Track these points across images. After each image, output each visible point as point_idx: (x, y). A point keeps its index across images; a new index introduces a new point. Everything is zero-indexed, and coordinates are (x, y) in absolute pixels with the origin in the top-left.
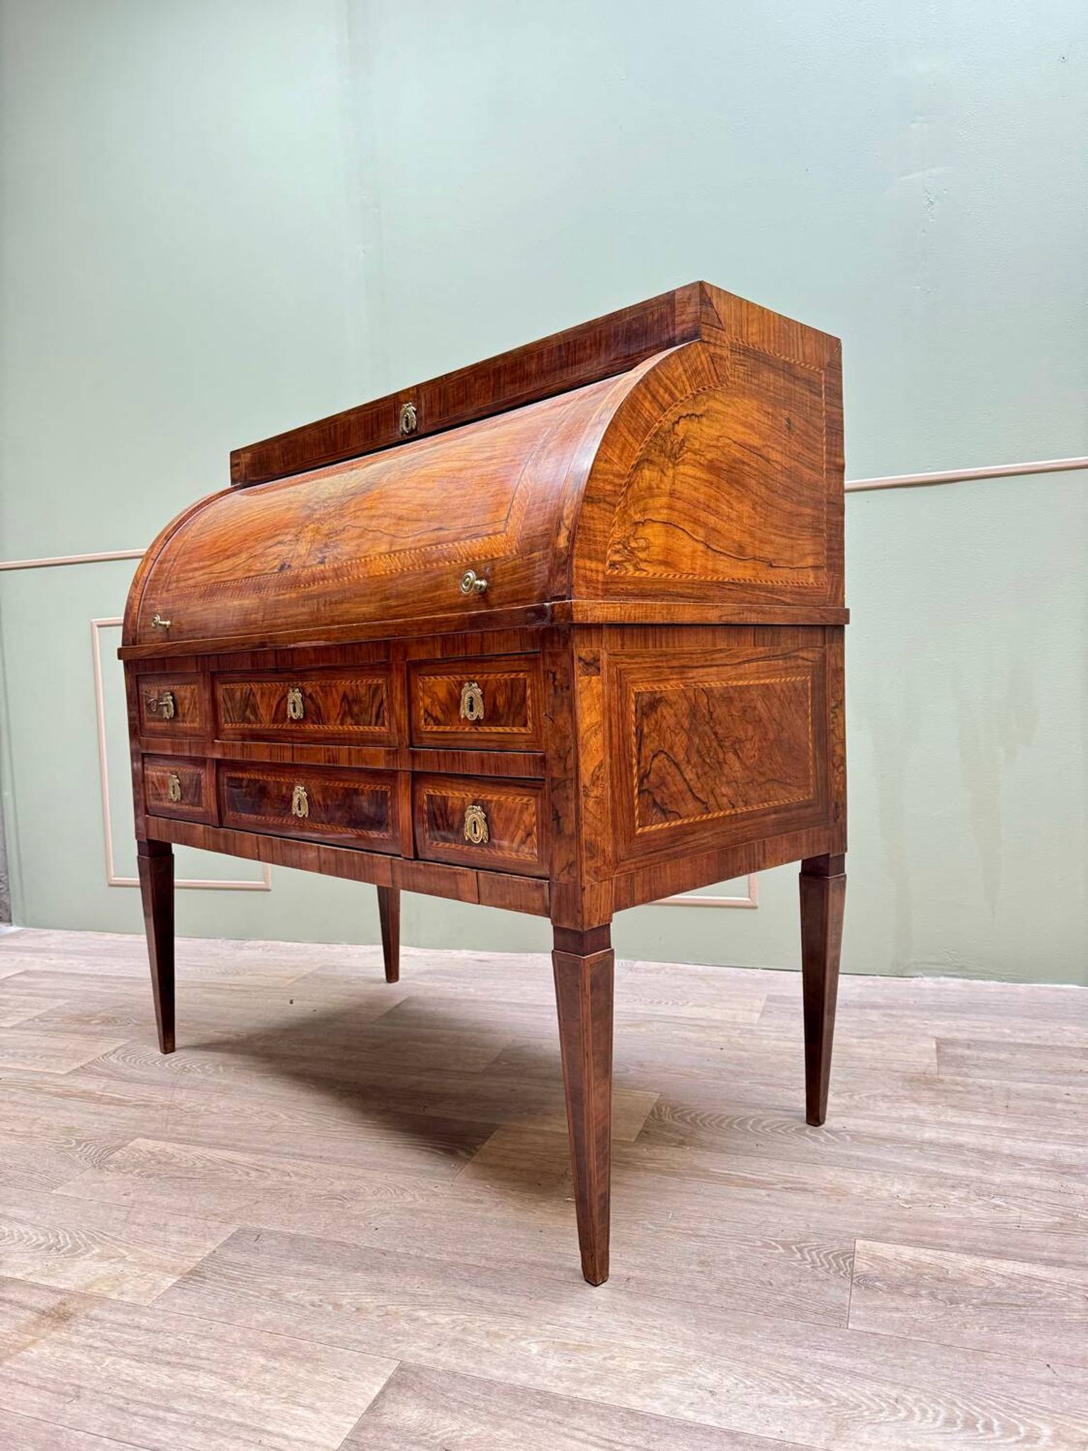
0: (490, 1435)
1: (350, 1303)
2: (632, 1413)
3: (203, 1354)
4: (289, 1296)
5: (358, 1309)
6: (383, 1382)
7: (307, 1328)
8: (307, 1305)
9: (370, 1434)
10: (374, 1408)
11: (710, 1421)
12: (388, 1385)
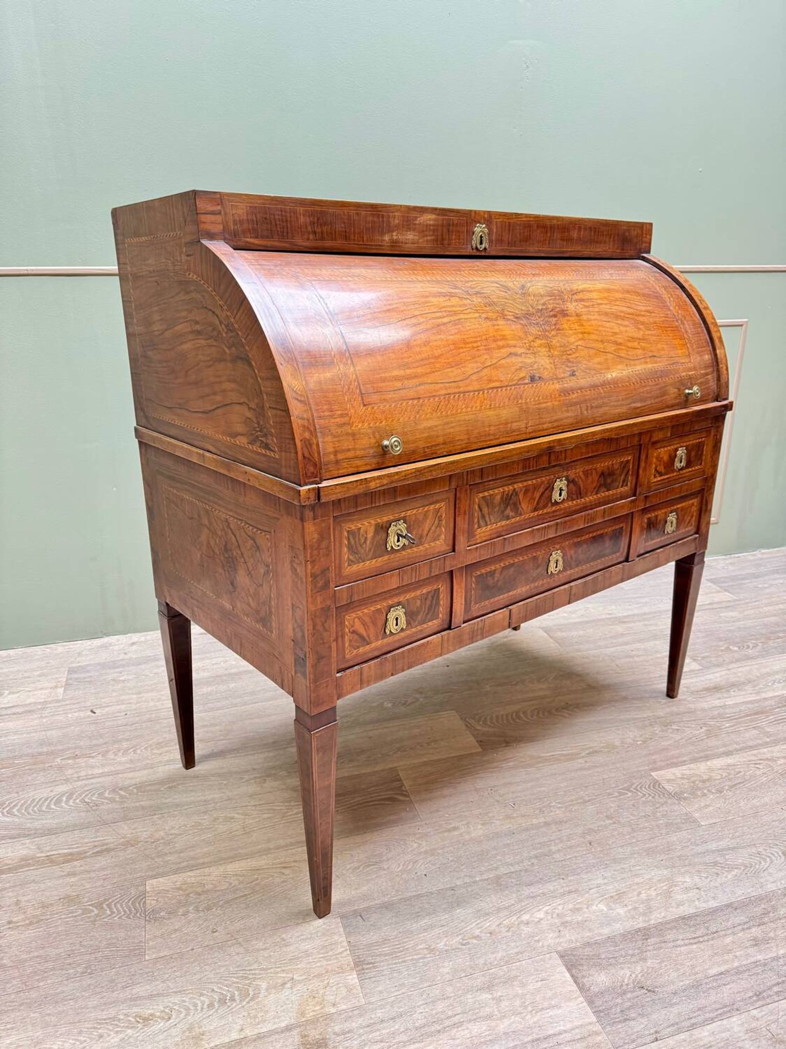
0: (648, 967)
1: (481, 932)
2: (683, 918)
3: (450, 1013)
4: (441, 945)
5: (490, 933)
6: (564, 969)
7: (482, 961)
8: (460, 946)
9: (598, 1002)
10: (582, 988)
11: (713, 904)
12: (569, 970)
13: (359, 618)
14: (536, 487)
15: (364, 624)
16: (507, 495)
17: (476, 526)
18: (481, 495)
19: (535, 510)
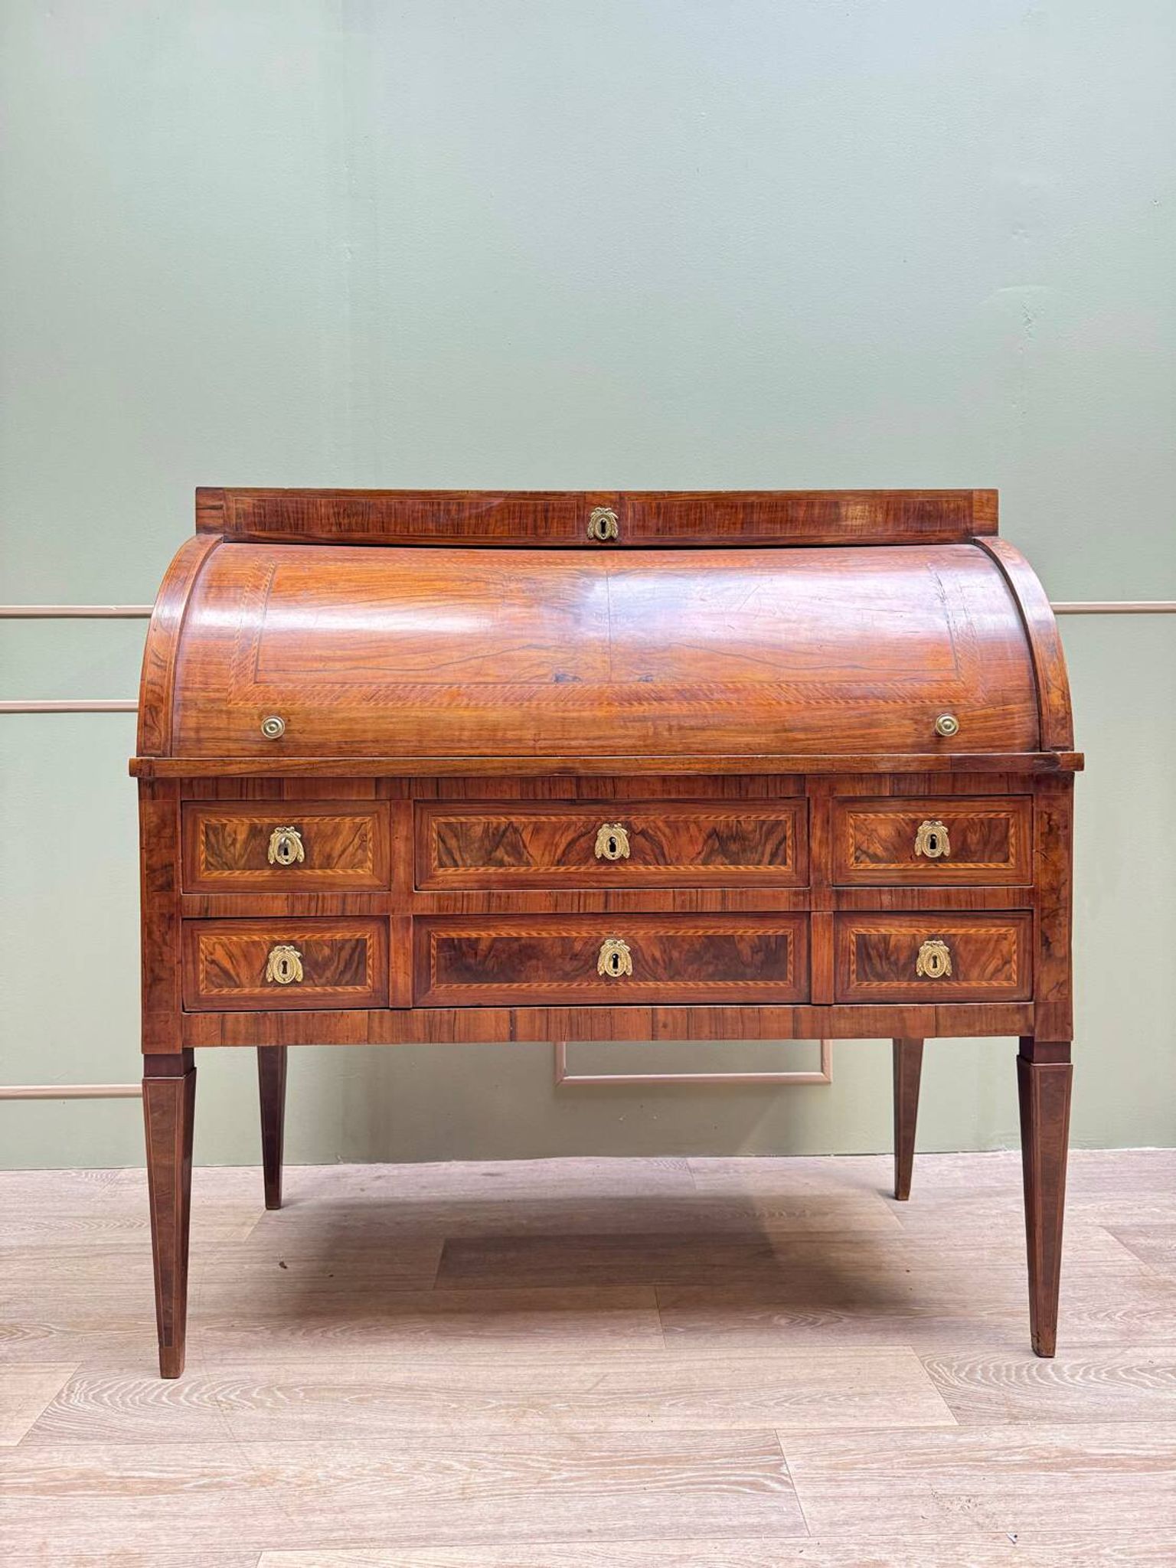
13: (223, 945)
14: (556, 829)
15: (231, 956)
16: (497, 829)
17: (436, 863)
18: (442, 820)
19: (559, 863)
